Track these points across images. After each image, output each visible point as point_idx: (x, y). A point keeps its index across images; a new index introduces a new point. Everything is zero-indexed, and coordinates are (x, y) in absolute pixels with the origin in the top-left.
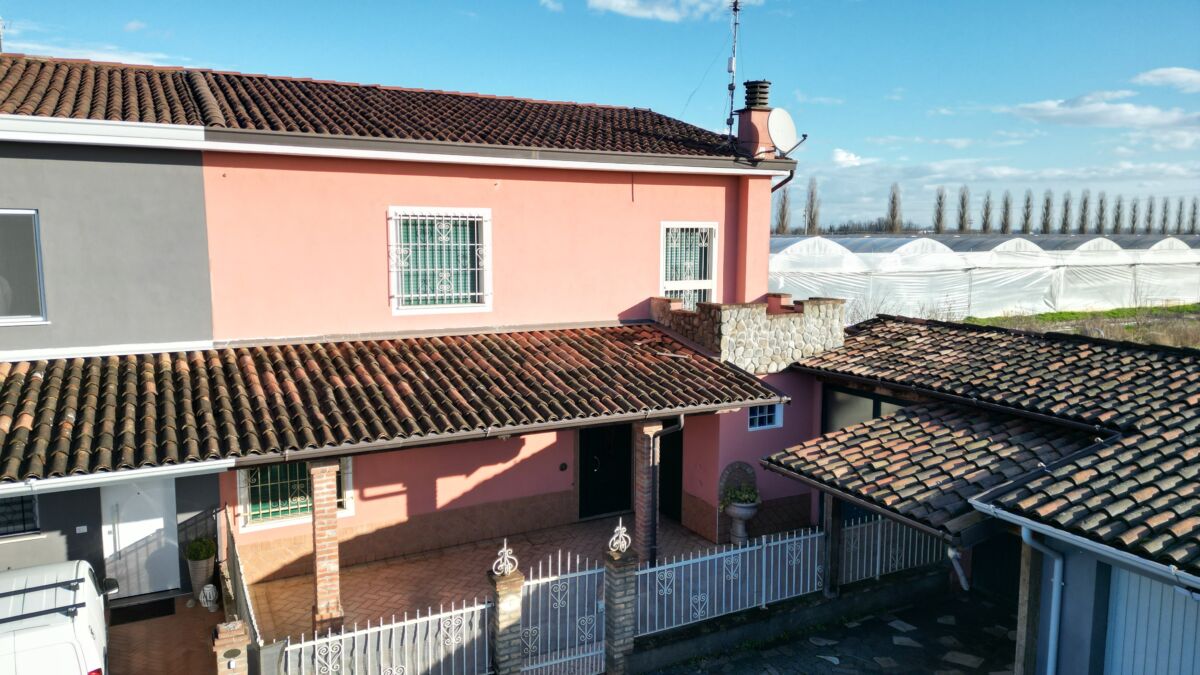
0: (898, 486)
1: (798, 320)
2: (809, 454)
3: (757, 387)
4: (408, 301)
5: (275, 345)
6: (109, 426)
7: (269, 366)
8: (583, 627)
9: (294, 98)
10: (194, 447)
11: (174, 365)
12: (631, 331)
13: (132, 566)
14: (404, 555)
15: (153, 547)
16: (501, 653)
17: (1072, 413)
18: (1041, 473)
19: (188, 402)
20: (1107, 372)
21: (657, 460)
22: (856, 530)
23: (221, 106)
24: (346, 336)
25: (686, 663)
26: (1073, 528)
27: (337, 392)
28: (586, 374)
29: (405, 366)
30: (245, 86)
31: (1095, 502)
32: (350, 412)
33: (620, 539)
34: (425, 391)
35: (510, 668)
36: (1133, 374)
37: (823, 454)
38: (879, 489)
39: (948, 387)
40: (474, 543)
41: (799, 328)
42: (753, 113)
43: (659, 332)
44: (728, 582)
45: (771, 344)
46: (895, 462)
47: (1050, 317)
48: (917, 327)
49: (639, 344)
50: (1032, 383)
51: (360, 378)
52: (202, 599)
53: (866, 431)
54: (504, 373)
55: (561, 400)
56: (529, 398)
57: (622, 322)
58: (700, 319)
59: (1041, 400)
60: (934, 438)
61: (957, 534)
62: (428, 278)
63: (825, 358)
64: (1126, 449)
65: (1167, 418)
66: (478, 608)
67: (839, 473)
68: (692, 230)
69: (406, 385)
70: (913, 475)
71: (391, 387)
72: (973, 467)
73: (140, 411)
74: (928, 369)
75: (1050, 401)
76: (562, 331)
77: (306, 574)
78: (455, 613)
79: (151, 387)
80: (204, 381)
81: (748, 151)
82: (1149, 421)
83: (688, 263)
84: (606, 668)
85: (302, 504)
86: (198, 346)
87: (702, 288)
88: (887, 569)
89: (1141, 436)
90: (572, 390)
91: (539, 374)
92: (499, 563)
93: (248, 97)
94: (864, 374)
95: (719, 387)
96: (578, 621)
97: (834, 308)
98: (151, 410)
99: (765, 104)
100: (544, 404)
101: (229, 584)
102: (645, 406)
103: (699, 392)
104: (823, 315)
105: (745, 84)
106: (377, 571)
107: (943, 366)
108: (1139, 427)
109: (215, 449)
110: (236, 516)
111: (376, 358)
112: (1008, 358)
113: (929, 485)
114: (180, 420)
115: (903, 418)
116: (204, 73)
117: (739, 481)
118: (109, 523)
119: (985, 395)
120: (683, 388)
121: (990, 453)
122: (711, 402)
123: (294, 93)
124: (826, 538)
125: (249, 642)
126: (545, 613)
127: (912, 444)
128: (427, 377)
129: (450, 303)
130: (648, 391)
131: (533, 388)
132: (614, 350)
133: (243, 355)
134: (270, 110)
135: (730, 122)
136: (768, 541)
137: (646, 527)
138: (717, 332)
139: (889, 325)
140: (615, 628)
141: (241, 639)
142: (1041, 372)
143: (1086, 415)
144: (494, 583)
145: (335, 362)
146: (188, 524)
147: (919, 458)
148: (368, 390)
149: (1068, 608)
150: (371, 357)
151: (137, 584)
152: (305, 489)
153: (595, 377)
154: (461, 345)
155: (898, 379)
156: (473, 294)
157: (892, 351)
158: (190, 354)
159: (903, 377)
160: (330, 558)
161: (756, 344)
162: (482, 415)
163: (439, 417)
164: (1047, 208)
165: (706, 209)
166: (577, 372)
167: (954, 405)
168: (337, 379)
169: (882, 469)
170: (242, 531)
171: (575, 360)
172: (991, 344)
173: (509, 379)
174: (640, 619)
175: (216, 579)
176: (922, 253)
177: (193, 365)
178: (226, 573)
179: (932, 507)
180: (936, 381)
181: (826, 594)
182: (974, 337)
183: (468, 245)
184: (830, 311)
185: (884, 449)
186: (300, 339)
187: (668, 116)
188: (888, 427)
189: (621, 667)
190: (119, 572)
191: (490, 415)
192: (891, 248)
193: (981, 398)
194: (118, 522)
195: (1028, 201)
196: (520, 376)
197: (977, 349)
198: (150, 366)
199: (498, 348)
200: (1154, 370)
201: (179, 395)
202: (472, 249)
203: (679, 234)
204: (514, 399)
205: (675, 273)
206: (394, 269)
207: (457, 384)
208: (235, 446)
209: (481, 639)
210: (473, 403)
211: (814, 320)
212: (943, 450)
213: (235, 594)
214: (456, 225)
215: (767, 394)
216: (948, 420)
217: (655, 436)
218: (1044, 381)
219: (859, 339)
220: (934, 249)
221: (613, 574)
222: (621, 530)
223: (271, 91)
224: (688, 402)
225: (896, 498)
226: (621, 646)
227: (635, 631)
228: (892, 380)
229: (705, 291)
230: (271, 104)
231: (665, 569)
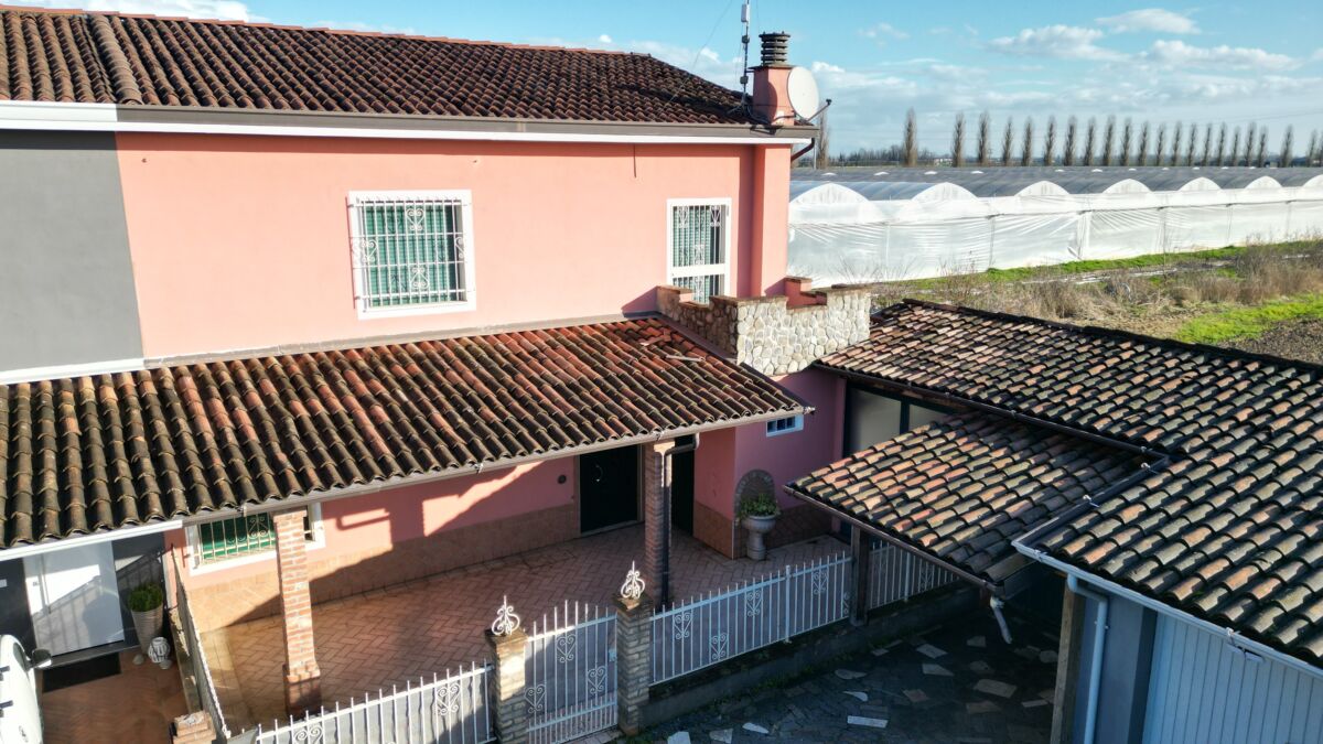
0: (936, 521)
1: (821, 313)
2: (838, 479)
3: (777, 396)
4: (377, 302)
5: (220, 362)
6: (25, 482)
7: (215, 390)
8: (593, 680)
9: (224, 51)
10: (131, 506)
11: (98, 392)
12: (636, 327)
13: (68, 619)
14: (384, 587)
15: (91, 597)
16: (504, 719)
17: (1116, 430)
18: (1088, 510)
19: (119, 444)
20: (1151, 378)
21: (670, 480)
22: (884, 552)
23: (135, 70)
24: (305, 346)
25: (705, 708)
26: (1122, 579)
27: (299, 423)
28: (588, 387)
29: (377, 383)
30: (162, 35)
31: (1145, 546)
32: (317, 450)
33: (634, 585)
34: (404, 418)
35: (513, 733)
36: (1178, 382)
37: (852, 479)
38: (915, 525)
39: (984, 396)
40: (463, 568)
41: (821, 322)
42: (770, 71)
43: (667, 327)
44: (749, 619)
45: (791, 341)
46: (932, 490)
47: (1074, 267)
48: (948, 315)
49: (646, 344)
50: (1073, 391)
51: (325, 403)
52: (151, 654)
53: (897, 449)
54: (494, 389)
55: (562, 423)
56: (524, 422)
57: (626, 315)
58: (714, 315)
59: (1083, 414)
60: (972, 459)
61: (1000, 583)
62: (399, 273)
63: (850, 355)
64: (1176, 478)
65: (1215, 438)
66: (477, 672)
67: (871, 504)
68: (702, 208)
69: (380, 410)
70: (950, 508)
71: (362, 414)
72: (1014, 496)
73: (62, 459)
74: (962, 371)
75: (1092, 415)
76: (558, 329)
77: (272, 615)
78: (450, 680)
79: (73, 425)
80: (136, 413)
81: (765, 117)
82: (1197, 442)
83: (698, 246)
84: (619, 719)
85: (262, 538)
86: (126, 366)
87: (714, 274)
88: (916, 590)
89: (1190, 462)
90: (573, 410)
91: (535, 388)
92: (498, 623)
93: (167, 54)
94: (893, 376)
95: (736, 397)
96: (587, 673)
97: (859, 297)
98: (75, 457)
99: (783, 60)
100: (542, 430)
101: (182, 637)
102: (657, 426)
103: (714, 405)
104: (847, 306)
105: (760, 36)
106: (354, 607)
107: (978, 368)
108: (1187, 451)
109: (157, 508)
110: (185, 557)
111: (342, 373)
112: (1047, 358)
113: (969, 521)
114: (112, 470)
115: (939, 432)
116: (109, 17)
117: (757, 491)
118: (32, 575)
119: (1024, 406)
120: (697, 400)
121: (1031, 479)
122: (729, 417)
123: (224, 44)
124: (853, 563)
125: (214, 738)
126: (551, 670)
127: (947, 467)
128: (405, 398)
129: (427, 301)
130: (659, 407)
131: (528, 407)
132: (617, 354)
133: (181, 376)
134: (196, 73)
135: (744, 81)
136: (792, 571)
137: (656, 552)
138: (732, 331)
139: (917, 313)
140: (628, 680)
141: (204, 735)
142: (1082, 378)
143: (1131, 433)
144: (494, 645)
145: (294, 381)
146: (129, 569)
147: (957, 485)
148: (336, 418)
149: (1112, 651)
150: (337, 373)
151: (75, 639)
152: (265, 522)
153: (598, 390)
154: (441, 353)
155: (930, 383)
156: (454, 291)
157: (922, 346)
158: (116, 377)
159: (936, 381)
160: (301, 613)
161: (775, 343)
162: (472, 446)
163: (422, 452)
164: (1071, 137)
165: (718, 184)
166: (578, 384)
167: (990, 416)
168: (298, 405)
169: (917, 499)
170: (193, 573)
171: (573, 368)
172: (1028, 340)
173: (501, 398)
174: (656, 666)
175: (167, 630)
176: (943, 199)
177: (120, 391)
178: (178, 624)
179: (972, 549)
180: (972, 387)
181: (852, 622)
182: (1009, 330)
183: (445, 234)
184: (855, 302)
185: (919, 474)
186: (251, 352)
187: (671, 64)
188: (920, 445)
189: (635, 719)
190: (53, 627)
191: (482, 447)
192: (910, 194)
193: (1019, 410)
194: (44, 573)
195: (1051, 128)
196: (513, 393)
197: (1013, 346)
198: (69, 395)
199: (485, 356)
200: (1201, 376)
201: (107, 435)
202: (451, 239)
203: (688, 213)
204: (508, 423)
205: (684, 258)
206: (358, 266)
207: (439, 406)
208: (181, 503)
209: (481, 711)
210: (460, 431)
211: (838, 312)
212: (980, 474)
213: (190, 651)
214: (430, 210)
215: (789, 404)
216: (984, 436)
217: (667, 454)
218: (1086, 389)
219: (886, 330)
220: (955, 194)
221: (625, 622)
222: (634, 574)
223: (194, 41)
224: (703, 419)
225: (933, 537)
226: (635, 697)
227: (651, 680)
228: (923, 385)
229: (717, 276)
230: (195, 62)
231: (680, 612)
